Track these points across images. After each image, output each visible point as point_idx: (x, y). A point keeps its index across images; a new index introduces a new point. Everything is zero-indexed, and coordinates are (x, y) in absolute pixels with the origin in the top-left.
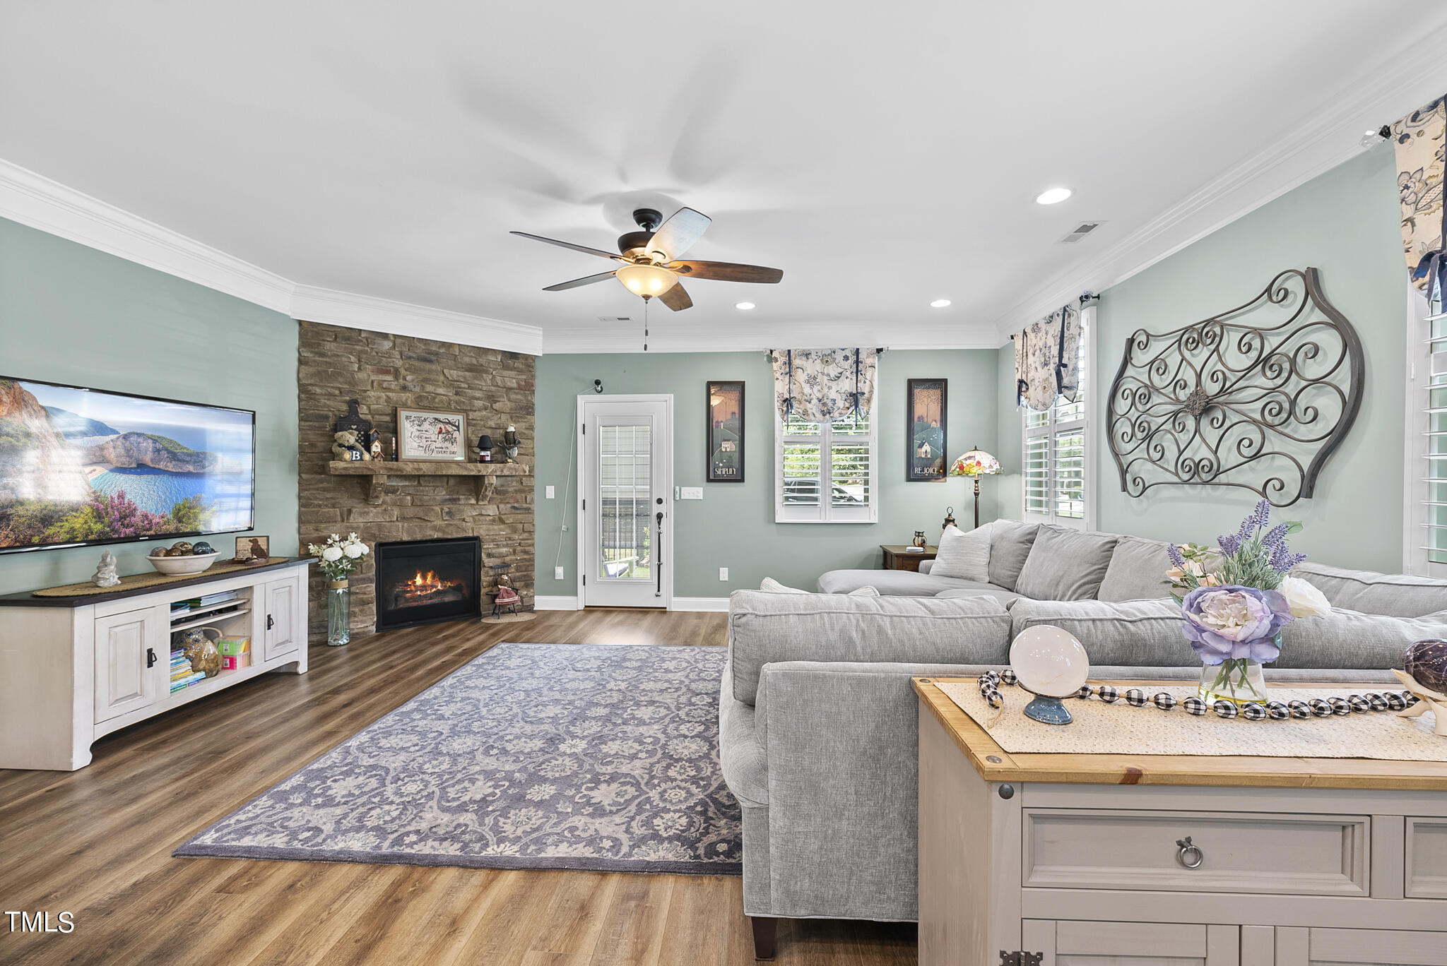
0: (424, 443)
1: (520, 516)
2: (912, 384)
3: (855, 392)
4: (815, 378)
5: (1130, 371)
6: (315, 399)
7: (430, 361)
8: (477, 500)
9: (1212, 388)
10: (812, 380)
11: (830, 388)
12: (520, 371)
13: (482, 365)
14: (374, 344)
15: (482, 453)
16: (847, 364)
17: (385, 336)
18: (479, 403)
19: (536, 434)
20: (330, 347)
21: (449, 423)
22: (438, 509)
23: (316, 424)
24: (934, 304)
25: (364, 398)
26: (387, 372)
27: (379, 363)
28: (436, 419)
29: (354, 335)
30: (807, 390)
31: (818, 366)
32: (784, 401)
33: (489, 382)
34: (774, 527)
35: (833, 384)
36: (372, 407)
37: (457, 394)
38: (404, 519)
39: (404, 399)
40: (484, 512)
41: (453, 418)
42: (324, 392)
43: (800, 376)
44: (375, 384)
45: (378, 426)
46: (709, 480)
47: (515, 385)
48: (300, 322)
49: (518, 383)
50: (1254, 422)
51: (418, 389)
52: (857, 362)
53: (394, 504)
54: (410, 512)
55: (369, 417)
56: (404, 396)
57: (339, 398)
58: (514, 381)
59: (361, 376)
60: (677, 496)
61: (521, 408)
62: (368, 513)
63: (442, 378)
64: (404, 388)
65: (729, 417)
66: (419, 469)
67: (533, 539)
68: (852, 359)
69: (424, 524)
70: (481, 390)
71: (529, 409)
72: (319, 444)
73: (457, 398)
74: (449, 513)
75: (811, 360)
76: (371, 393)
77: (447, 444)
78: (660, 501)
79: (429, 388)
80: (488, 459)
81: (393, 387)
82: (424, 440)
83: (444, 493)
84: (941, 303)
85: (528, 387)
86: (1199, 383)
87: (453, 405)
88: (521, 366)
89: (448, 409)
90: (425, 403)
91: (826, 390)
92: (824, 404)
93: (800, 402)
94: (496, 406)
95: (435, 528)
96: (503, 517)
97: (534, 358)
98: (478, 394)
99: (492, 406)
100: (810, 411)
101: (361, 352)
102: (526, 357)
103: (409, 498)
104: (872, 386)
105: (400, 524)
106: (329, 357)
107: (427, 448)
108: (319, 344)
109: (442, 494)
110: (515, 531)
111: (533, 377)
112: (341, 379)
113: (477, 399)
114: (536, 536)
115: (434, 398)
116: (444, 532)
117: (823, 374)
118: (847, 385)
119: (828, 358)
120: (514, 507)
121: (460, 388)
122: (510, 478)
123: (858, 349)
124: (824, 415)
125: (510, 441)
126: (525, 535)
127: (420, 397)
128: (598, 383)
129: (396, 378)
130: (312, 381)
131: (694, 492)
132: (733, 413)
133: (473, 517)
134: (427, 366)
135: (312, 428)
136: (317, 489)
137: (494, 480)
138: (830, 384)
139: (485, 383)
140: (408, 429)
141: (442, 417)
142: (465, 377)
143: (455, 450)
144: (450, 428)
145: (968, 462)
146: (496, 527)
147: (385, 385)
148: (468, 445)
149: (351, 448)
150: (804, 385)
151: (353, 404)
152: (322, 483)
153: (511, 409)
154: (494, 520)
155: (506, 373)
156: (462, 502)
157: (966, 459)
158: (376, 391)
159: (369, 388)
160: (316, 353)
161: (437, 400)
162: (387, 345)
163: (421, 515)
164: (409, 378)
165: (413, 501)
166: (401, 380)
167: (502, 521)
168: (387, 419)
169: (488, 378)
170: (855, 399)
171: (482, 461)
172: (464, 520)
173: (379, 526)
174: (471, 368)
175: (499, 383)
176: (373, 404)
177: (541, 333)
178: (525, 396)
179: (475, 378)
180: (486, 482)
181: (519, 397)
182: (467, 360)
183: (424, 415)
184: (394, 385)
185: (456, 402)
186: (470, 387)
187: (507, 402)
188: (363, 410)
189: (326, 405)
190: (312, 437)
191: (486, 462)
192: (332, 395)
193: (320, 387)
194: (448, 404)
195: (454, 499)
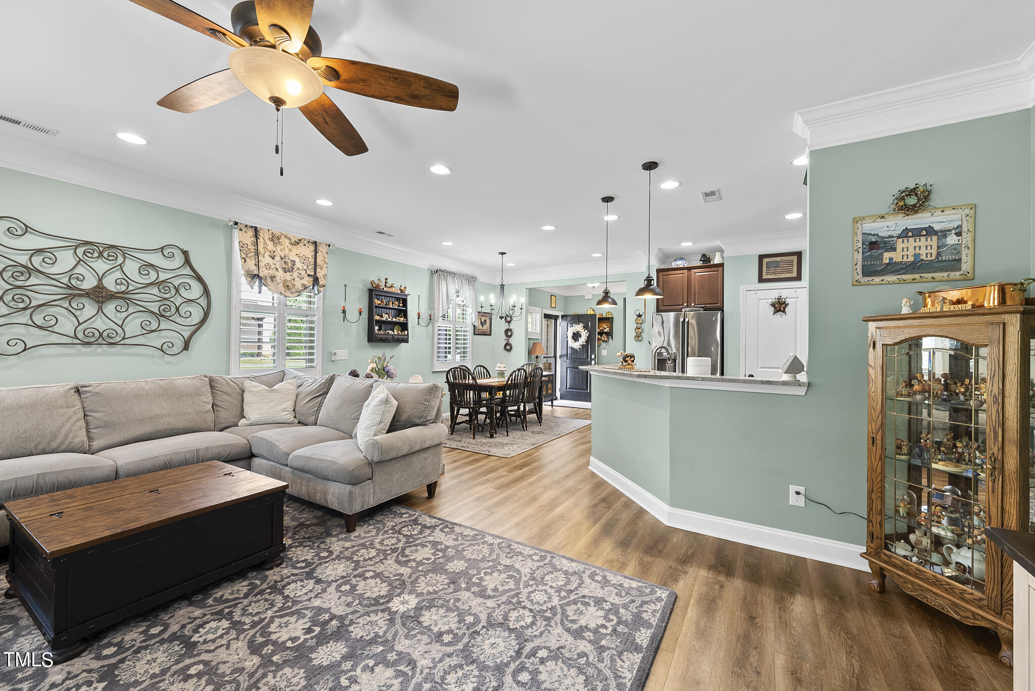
50: (152, 312)
86: (100, 281)
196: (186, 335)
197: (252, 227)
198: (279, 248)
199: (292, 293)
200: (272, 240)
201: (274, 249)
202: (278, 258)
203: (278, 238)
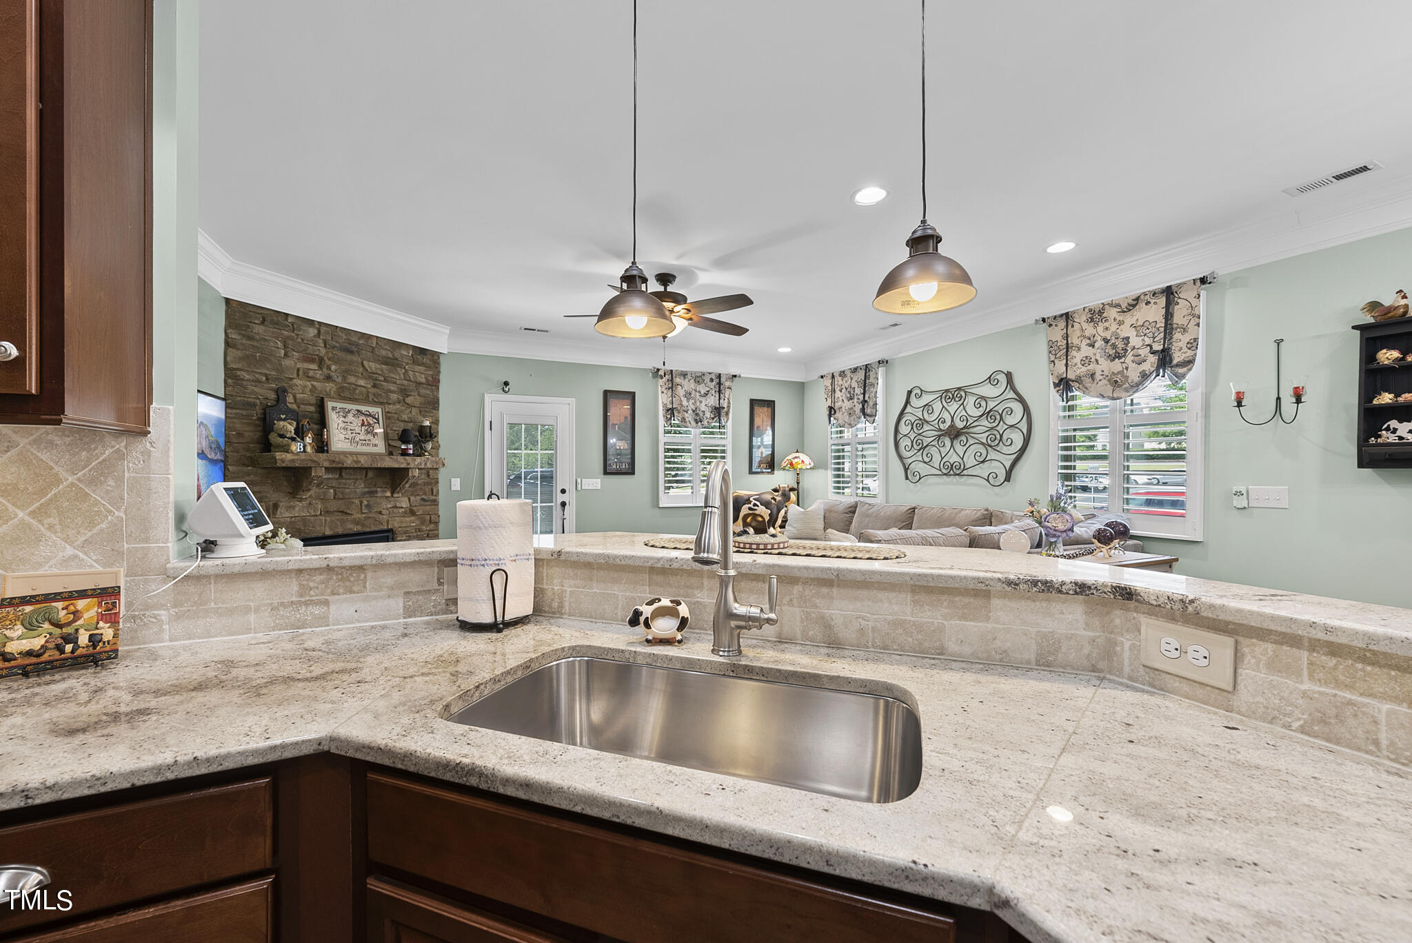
0: (349, 436)
1: (428, 507)
2: (754, 403)
3: (717, 406)
4: (690, 394)
5: (909, 409)
6: (242, 386)
7: (352, 352)
8: (392, 493)
9: (960, 425)
10: (688, 395)
11: (701, 402)
12: (428, 367)
13: (396, 359)
14: (300, 330)
15: (403, 447)
16: (712, 385)
17: (310, 322)
18: (393, 397)
19: (441, 428)
20: (259, 329)
22: (357, 502)
23: (244, 413)
24: (780, 350)
25: (291, 387)
26: (312, 361)
27: (305, 350)
28: (358, 411)
29: (280, 319)
30: (685, 403)
31: (692, 385)
32: (668, 410)
33: (402, 376)
34: (658, 510)
35: (703, 399)
36: (298, 396)
37: (375, 386)
38: (328, 512)
39: (328, 389)
40: (398, 505)
41: (372, 410)
42: (251, 377)
43: (680, 392)
44: (301, 373)
45: (306, 416)
46: (606, 473)
47: (423, 380)
48: (228, 301)
49: (427, 380)
50: (983, 444)
51: (339, 380)
52: (720, 384)
53: (318, 498)
54: (333, 506)
55: (295, 407)
56: (329, 386)
57: (266, 385)
58: (423, 376)
59: (287, 362)
60: (579, 486)
61: (429, 403)
62: (294, 507)
63: (361, 369)
64: (328, 378)
65: (622, 420)
67: (438, 530)
68: (717, 381)
69: (345, 517)
70: (395, 383)
71: (434, 404)
72: (246, 434)
73: (374, 390)
74: (368, 506)
75: (687, 380)
76: (297, 382)
77: (370, 437)
78: (563, 491)
79: (352, 379)
80: (411, 452)
81: (318, 376)
82: (349, 432)
83: (363, 486)
84: (785, 350)
85: (434, 383)
86: (952, 420)
87: (371, 397)
88: (428, 362)
89: (366, 400)
90: (347, 394)
91: (698, 403)
92: (697, 414)
93: (679, 412)
94: (409, 400)
95: (357, 522)
96: (415, 509)
97: (438, 355)
98: (393, 388)
99: (404, 400)
100: (687, 420)
101: (288, 338)
102: (432, 353)
103: (332, 491)
104: (729, 403)
105: (323, 518)
106: (258, 341)
107: (352, 440)
108: (247, 327)
109: (361, 487)
110: (423, 522)
111: (439, 372)
112: (268, 365)
113: (391, 392)
114: (441, 526)
115: (355, 389)
116: (363, 525)
117: (696, 391)
118: (712, 401)
119: (699, 378)
120: (423, 500)
121: (376, 380)
123: (720, 374)
124: (697, 423)
125: (425, 435)
126: (432, 526)
127: (342, 387)
128: (506, 384)
129: (320, 368)
130: (240, 366)
131: (595, 483)
132: (626, 417)
133: (387, 509)
134: (349, 357)
135: (239, 416)
137: (417, 473)
138: (701, 399)
139: (399, 376)
140: (334, 420)
141: (363, 408)
142: (382, 371)
143: (377, 442)
144: (371, 421)
145: (796, 460)
146: (408, 519)
147: (311, 374)
148: (388, 437)
150: (682, 398)
151: (281, 393)
152: (249, 475)
153: (420, 404)
154: (405, 512)
155: (418, 368)
156: (379, 494)
157: (794, 458)
158: (300, 380)
159: (295, 376)
160: (244, 336)
161: (357, 391)
162: (312, 332)
163: (343, 508)
164: (333, 367)
165: (335, 494)
166: (325, 370)
167: (413, 513)
168: (312, 409)
169: (401, 372)
170: (718, 411)
171: (404, 453)
172: (380, 513)
173: (304, 520)
174: (386, 361)
175: (411, 378)
176: (301, 391)
177: (448, 332)
178: (432, 390)
179: (390, 371)
180: (410, 474)
181: (428, 392)
182: (383, 353)
183: (347, 406)
184: (319, 374)
185: (374, 395)
186: (386, 380)
187: (417, 397)
188: (290, 399)
189: (253, 392)
190: (238, 426)
191: (409, 455)
192: (259, 381)
193: (247, 371)
194: (368, 396)
195: (372, 492)
196: (1008, 465)
197: (1062, 316)
198: (1100, 329)
199: (1127, 390)
200: (1092, 320)
201: (1094, 332)
202: (1099, 343)
203: (1100, 313)
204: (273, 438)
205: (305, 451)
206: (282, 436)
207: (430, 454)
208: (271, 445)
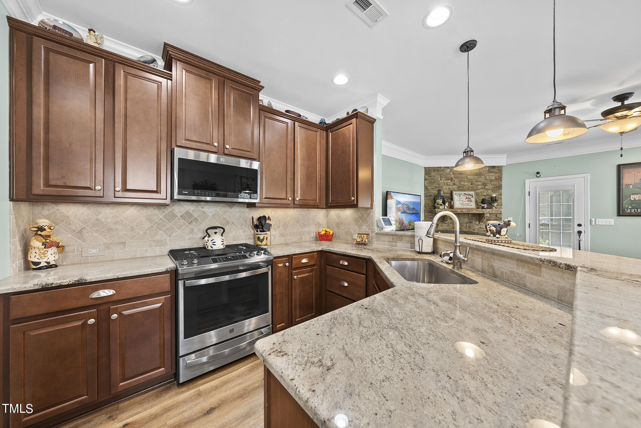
0: (461, 202)
6: (429, 190)
7: (462, 174)
8: (479, 223)
12: (496, 173)
13: (481, 173)
14: (445, 171)
15: (483, 205)
17: (448, 168)
18: (480, 187)
19: (503, 197)
20: (433, 174)
21: (470, 195)
22: (465, 225)
23: (429, 198)
25: (442, 189)
26: (449, 179)
27: (447, 176)
28: (465, 194)
29: (439, 169)
33: (484, 179)
36: (445, 191)
37: (472, 184)
39: (454, 188)
40: (482, 227)
41: (470, 193)
42: (431, 188)
44: (445, 184)
45: (446, 197)
46: (619, 215)
47: (494, 179)
48: (425, 168)
49: (495, 177)
51: (458, 184)
55: (443, 195)
56: (455, 187)
57: (435, 189)
58: (494, 177)
59: (441, 182)
60: (593, 223)
61: (497, 187)
62: (443, 226)
63: (466, 179)
64: (454, 184)
65: (638, 181)
66: (462, 211)
70: (480, 182)
71: (500, 187)
72: (430, 204)
73: (471, 186)
74: (469, 227)
76: (444, 187)
77: (469, 202)
78: (580, 225)
79: (462, 183)
80: (486, 207)
82: (461, 201)
83: (467, 219)
85: (500, 179)
87: (470, 188)
88: (496, 171)
89: (468, 190)
90: (461, 188)
94: (486, 187)
97: (501, 167)
98: (479, 183)
101: (441, 174)
102: (498, 167)
106: (432, 177)
107: (462, 204)
108: (430, 173)
111: (502, 174)
112: (436, 183)
113: (479, 185)
115: (464, 186)
121: (472, 182)
122: (492, 214)
125: (494, 200)
127: (459, 186)
128: (538, 173)
129: (452, 181)
130: (428, 185)
131: (607, 221)
132: (640, 179)
133: (477, 228)
134: (462, 176)
135: (428, 199)
136: (429, 218)
137: (488, 215)
139: (482, 179)
140: (456, 197)
141: (467, 193)
142: (475, 178)
143: (472, 204)
144: (470, 196)
147: (448, 184)
148: (476, 202)
149: (441, 205)
151: (439, 191)
153: (492, 188)
155: (490, 174)
156: (474, 223)
159: (443, 185)
160: (429, 176)
162: (449, 170)
164: (456, 180)
166: (453, 182)
168: (449, 195)
169: (483, 177)
171: (483, 208)
172: (474, 230)
174: (476, 174)
175: (488, 179)
176: (445, 190)
177: (506, 156)
178: (498, 182)
179: (478, 178)
180: (485, 216)
181: (496, 183)
182: (475, 171)
183: (461, 193)
184: (451, 184)
185: (471, 187)
186: (476, 181)
187: (491, 185)
188: (442, 192)
189: (431, 192)
190: (428, 202)
191: (485, 208)
192: (433, 189)
193: (430, 186)
194: (469, 188)
195: (471, 222)
204: (436, 205)
205: (444, 208)
206: (438, 204)
207: (495, 208)
208: (435, 207)
